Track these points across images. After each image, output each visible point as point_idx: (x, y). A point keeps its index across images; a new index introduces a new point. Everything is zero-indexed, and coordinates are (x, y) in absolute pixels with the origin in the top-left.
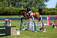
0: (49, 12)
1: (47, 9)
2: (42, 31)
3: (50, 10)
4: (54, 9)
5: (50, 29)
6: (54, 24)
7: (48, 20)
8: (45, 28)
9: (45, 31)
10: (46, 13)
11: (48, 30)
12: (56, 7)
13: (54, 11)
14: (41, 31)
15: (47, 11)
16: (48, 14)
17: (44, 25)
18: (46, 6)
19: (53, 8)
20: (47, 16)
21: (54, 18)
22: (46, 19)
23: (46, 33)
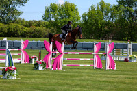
0: (26, 29)
1: (22, 22)
2: (8, 77)
3: (30, 24)
4: (39, 24)
5: (26, 73)
6: (37, 60)
7: (24, 49)
8: (15, 69)
9: (14, 78)
10: (19, 32)
11: (22, 76)
12: (44, 19)
13: (38, 28)
14: (6, 77)
15: (20, 27)
16: (23, 35)
17: (14, 62)
18: (19, 13)
19: (35, 22)
20: (22, 41)
21: (37, 46)
22: (19, 47)
23: (17, 83)
